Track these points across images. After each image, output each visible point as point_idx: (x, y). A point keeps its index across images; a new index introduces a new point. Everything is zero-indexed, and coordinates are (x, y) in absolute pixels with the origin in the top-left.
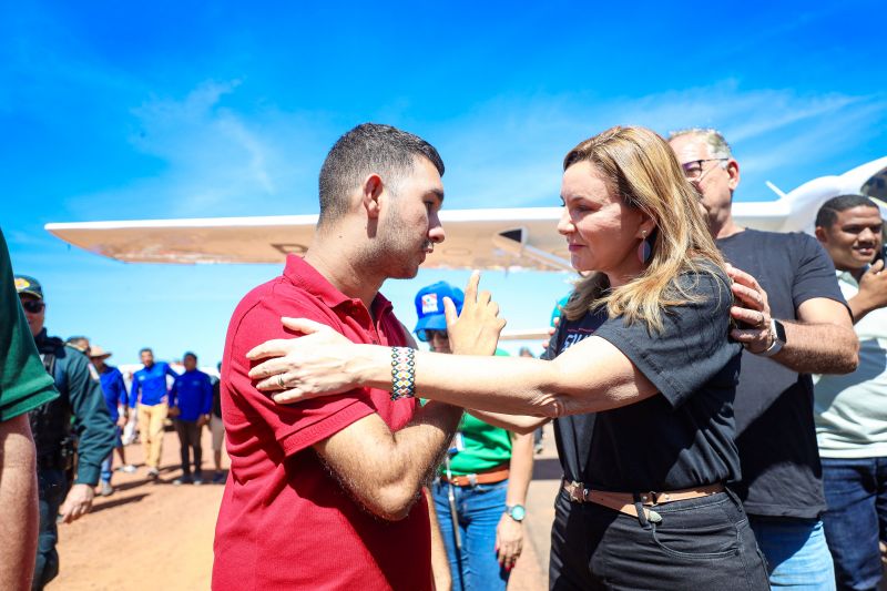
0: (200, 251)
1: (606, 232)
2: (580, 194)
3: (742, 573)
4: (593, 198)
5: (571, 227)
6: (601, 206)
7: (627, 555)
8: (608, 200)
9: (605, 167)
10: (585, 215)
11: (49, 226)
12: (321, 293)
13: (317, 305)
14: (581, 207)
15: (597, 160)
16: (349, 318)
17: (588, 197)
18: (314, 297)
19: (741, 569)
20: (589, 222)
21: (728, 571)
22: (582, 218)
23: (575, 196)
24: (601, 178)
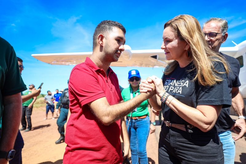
0: (70, 62)
1: (174, 48)
2: (167, 37)
3: (216, 148)
4: (171, 38)
5: (164, 47)
6: (173, 40)
7: (182, 142)
8: (175, 38)
9: (174, 28)
10: (168, 43)
11: (33, 55)
12: (93, 67)
13: (91, 70)
14: (167, 41)
15: (172, 26)
16: (100, 74)
17: (169, 38)
18: (91, 68)
19: (216, 147)
20: (169, 45)
21: (212, 147)
22: (167, 44)
23: (165, 37)
24: (173, 32)
